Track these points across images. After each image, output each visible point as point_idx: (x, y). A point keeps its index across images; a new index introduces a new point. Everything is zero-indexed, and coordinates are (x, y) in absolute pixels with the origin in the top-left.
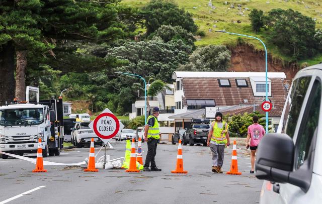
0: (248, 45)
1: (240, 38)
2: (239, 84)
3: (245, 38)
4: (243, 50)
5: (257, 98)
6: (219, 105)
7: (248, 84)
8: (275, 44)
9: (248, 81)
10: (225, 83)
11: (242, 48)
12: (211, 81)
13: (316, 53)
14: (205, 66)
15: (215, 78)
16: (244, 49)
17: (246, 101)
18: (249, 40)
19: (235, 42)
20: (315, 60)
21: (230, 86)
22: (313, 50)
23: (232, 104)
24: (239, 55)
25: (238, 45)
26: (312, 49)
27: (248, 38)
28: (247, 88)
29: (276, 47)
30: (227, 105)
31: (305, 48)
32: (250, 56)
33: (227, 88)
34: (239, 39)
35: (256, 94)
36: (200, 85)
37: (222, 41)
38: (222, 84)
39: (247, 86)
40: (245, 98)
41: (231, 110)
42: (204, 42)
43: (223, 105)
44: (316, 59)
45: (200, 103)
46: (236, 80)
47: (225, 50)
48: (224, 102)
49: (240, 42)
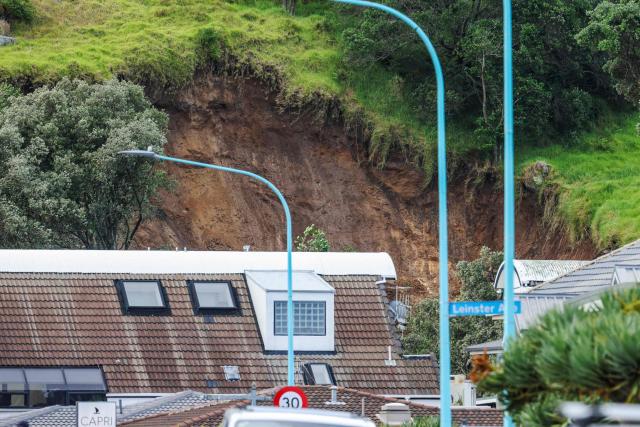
0: (250, 70)
1: (209, 32)
2: (204, 303)
3: (236, 35)
4: (229, 98)
5: (275, 361)
6: (119, 388)
7: (239, 303)
8: (386, 63)
9: (238, 287)
10: (144, 296)
11: (219, 86)
12: (85, 286)
13: (595, 114)
14: (44, 187)
15: (104, 276)
16: (234, 89)
17: (231, 372)
18: (256, 42)
19: (189, 54)
20: (585, 149)
21: (164, 311)
22: (579, 96)
23: (175, 386)
24: (206, 121)
25: (198, 72)
26: (576, 91)
27: (254, 35)
28: (234, 319)
29: (395, 83)
30: (155, 388)
31: (539, 87)
32: (264, 124)
33: (153, 319)
34: (208, 40)
35: (272, 342)
36: (42, 306)
37: (119, 48)
38: (133, 302)
39: (236, 311)
40: (229, 361)
41: (172, 410)
42: (28, 52)
43: (136, 388)
44: (591, 140)
45: (42, 380)
46: (190, 284)
47: (139, 109)
48: (142, 376)
49: (213, 57)
